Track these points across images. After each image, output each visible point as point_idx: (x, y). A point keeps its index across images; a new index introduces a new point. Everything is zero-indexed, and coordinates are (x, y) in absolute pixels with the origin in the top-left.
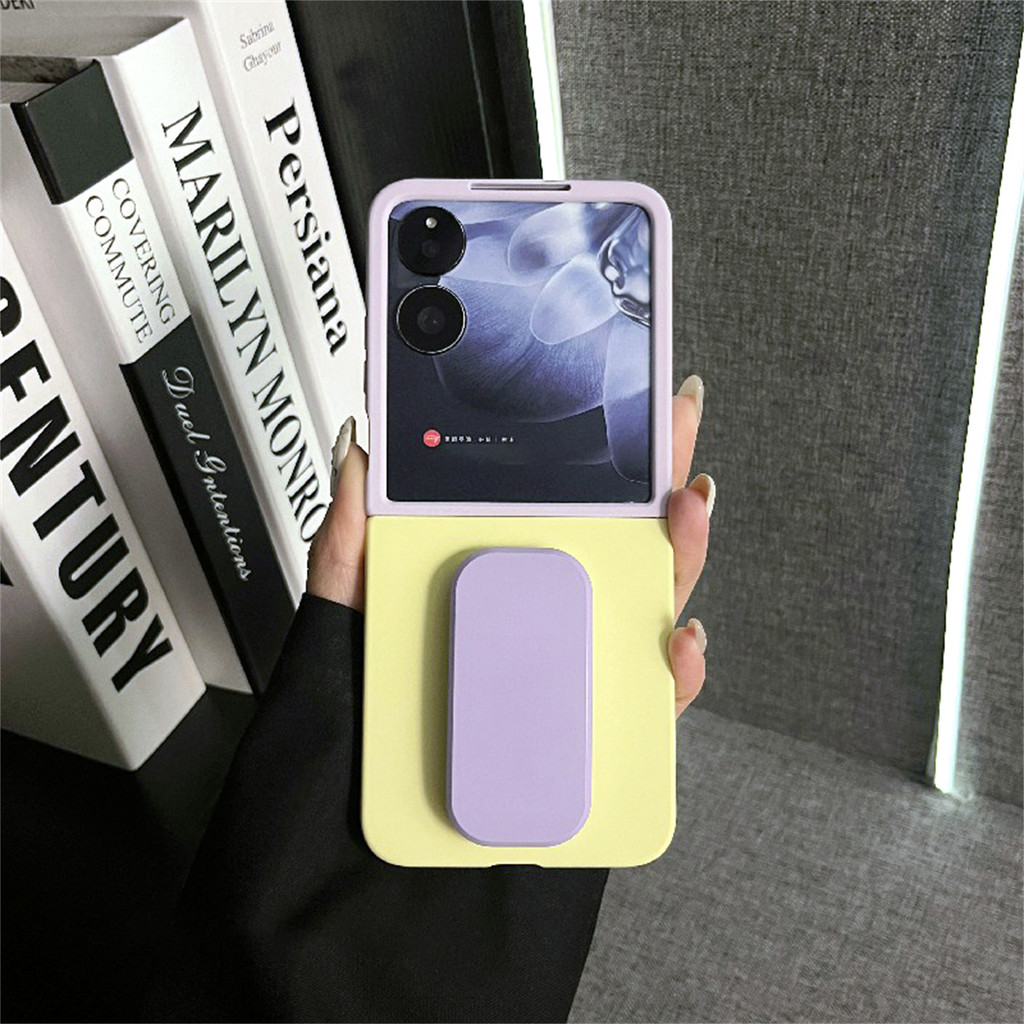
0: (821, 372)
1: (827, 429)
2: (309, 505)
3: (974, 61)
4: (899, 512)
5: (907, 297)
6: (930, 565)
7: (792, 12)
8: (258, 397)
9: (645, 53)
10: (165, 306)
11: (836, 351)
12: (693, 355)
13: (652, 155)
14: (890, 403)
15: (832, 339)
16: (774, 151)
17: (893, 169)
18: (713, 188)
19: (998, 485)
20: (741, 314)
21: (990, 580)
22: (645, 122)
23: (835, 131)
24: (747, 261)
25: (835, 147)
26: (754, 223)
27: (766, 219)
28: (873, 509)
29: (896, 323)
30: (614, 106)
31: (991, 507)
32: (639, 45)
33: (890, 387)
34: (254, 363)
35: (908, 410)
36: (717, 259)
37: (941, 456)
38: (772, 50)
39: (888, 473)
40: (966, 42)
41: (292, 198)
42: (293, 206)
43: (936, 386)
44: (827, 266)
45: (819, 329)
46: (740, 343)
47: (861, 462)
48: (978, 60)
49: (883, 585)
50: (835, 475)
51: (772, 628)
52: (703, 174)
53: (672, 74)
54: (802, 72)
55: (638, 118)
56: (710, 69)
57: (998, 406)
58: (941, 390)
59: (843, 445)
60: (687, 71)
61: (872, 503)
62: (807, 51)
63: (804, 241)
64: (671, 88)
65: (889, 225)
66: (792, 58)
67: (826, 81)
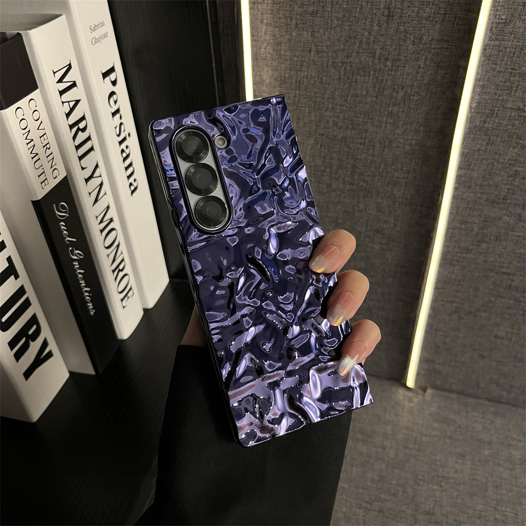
1: (368, 223)
2: (121, 274)
3: (448, 51)
5: (410, 160)
7: (366, 25)
8: (98, 218)
9: (292, 44)
11: (376, 186)
15: (374, 181)
16: (353, 92)
18: (321, 110)
20: (331, 170)
22: (290, 78)
23: (382, 82)
24: (336, 145)
25: (381, 90)
26: (341, 126)
27: (346, 124)
29: (405, 173)
30: (275, 70)
32: (290, 40)
34: (96, 200)
36: (321, 144)
38: (356, 44)
40: (446, 41)
41: (114, 114)
42: (114, 118)
44: (374, 146)
45: (369, 176)
46: (330, 184)
47: (383, 238)
48: (450, 50)
49: (390, 294)
50: (370, 244)
52: (318, 103)
53: (305, 54)
54: (369, 54)
55: (287, 75)
56: (324, 52)
59: (376, 230)
60: (313, 53)
61: (387, 256)
62: (371, 44)
63: (364, 134)
64: (304, 61)
65: (405, 127)
66: (364, 47)
67: (379, 59)
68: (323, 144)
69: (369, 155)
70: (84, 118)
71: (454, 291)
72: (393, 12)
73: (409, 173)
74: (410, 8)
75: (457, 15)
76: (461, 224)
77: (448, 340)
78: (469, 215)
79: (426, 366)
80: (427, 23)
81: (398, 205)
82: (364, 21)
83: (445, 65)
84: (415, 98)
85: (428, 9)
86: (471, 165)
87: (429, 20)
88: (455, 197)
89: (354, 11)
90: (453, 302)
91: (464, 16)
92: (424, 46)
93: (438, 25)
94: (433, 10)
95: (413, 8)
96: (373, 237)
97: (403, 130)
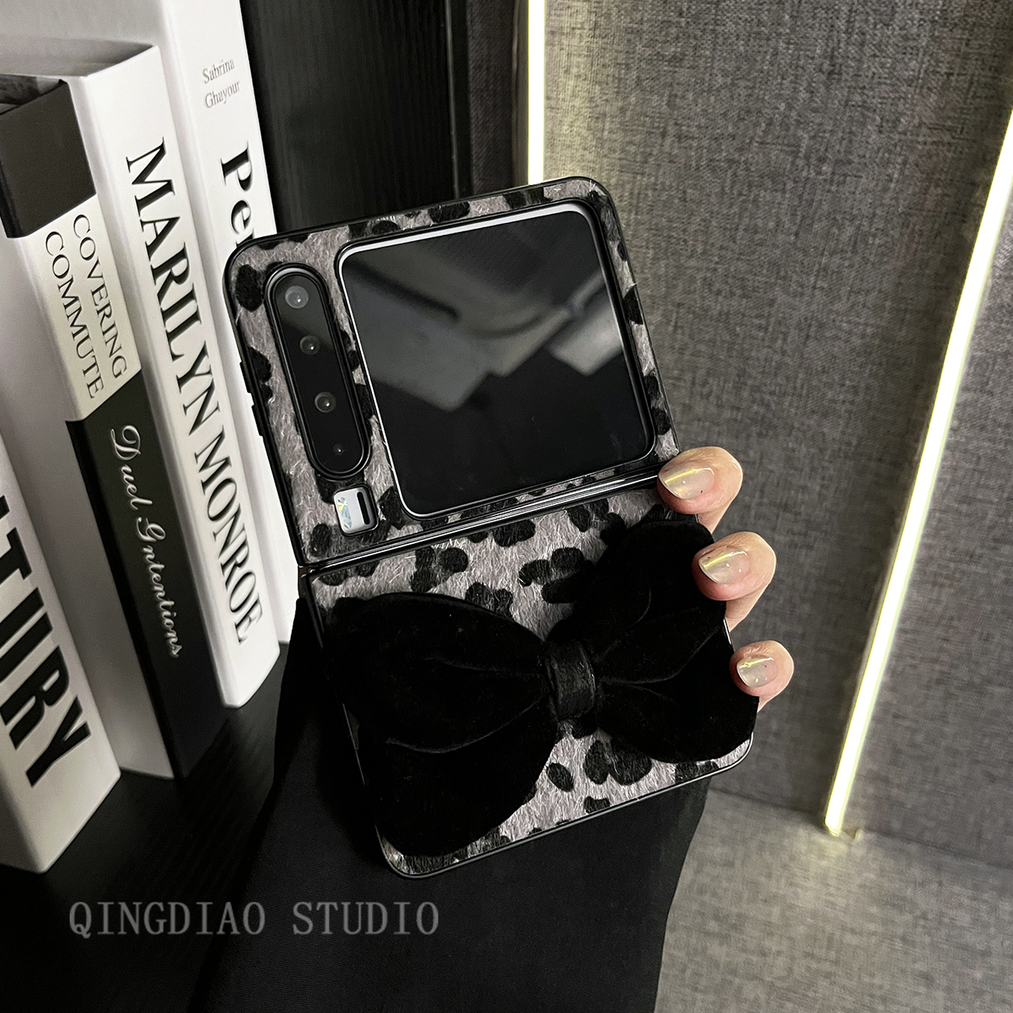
0: (766, 435)
1: (766, 489)
2: (239, 572)
3: (953, 148)
5: (860, 366)
7: (783, 89)
8: (199, 459)
9: (627, 119)
10: (119, 357)
11: (785, 415)
15: (782, 404)
16: (748, 222)
17: (862, 246)
18: (681, 255)
20: (694, 378)
23: (811, 205)
25: (808, 221)
26: (719, 290)
27: (731, 287)
29: (847, 392)
32: (623, 110)
34: (198, 422)
36: (676, 323)
38: (757, 124)
40: (948, 130)
44: (785, 335)
45: (772, 393)
47: (796, 521)
48: (956, 148)
49: (803, 636)
52: (673, 240)
53: (653, 140)
54: (785, 148)
55: (613, 181)
59: (780, 504)
60: (669, 141)
61: (802, 559)
62: (792, 128)
63: (767, 309)
64: (651, 154)
65: (852, 298)
66: (777, 134)
67: (807, 157)
68: (679, 324)
69: (775, 352)
70: (182, 255)
71: (938, 638)
72: (841, 65)
73: (856, 393)
74: (877, 59)
75: (976, 78)
76: (961, 502)
77: (919, 738)
78: (978, 485)
79: (871, 790)
80: (911, 90)
81: (830, 457)
82: (779, 81)
83: (943, 178)
84: (877, 241)
85: (914, 62)
86: (987, 384)
87: (914, 84)
88: (951, 447)
89: (759, 58)
90: (935, 661)
91: (989, 80)
92: (903, 137)
93: (932, 95)
94: (924, 66)
95: (883, 60)
96: (774, 518)
97: (850, 304)
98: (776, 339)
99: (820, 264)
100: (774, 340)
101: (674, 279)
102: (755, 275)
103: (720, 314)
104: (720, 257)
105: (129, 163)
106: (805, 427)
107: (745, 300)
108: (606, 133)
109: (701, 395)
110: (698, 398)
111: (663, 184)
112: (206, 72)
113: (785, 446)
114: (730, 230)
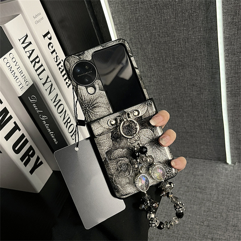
1: (188, 82)
2: (69, 125)
4: (208, 98)
6: (218, 109)
8: (52, 100)
12: (154, 70)
13: (135, 25)
14: (201, 72)
15: (185, 60)
16: (163, 18)
17: (191, 17)
18: (151, 30)
19: (230, 87)
21: (232, 110)
22: (132, 18)
24: (162, 45)
26: (162, 36)
27: (164, 35)
28: (202, 99)
31: (229, 92)
33: (200, 69)
34: (50, 93)
35: (205, 73)
36: (155, 46)
37: (215, 83)
39: (204, 89)
41: (52, 53)
42: (53, 54)
43: (211, 66)
45: (181, 58)
46: (164, 65)
47: (197, 88)
51: (184, 132)
52: (148, 27)
55: (130, 17)
57: (226, 68)
58: (212, 67)
59: (192, 85)
64: (137, 8)
68: (156, 47)
69: (179, 48)
70: (37, 57)
88: (226, 61)
96: (192, 88)
97: (193, 32)
98: (179, 44)
99: (183, 24)
100: (178, 45)
101: (151, 36)
102: (169, 30)
103: (164, 42)
104: (160, 28)
105: (20, 40)
106: (192, 64)
107: (168, 37)
108: (126, 6)
109: (166, 62)
110: (166, 63)
111: (141, 14)
112: (34, 17)
113: (189, 70)
114: (160, 21)
